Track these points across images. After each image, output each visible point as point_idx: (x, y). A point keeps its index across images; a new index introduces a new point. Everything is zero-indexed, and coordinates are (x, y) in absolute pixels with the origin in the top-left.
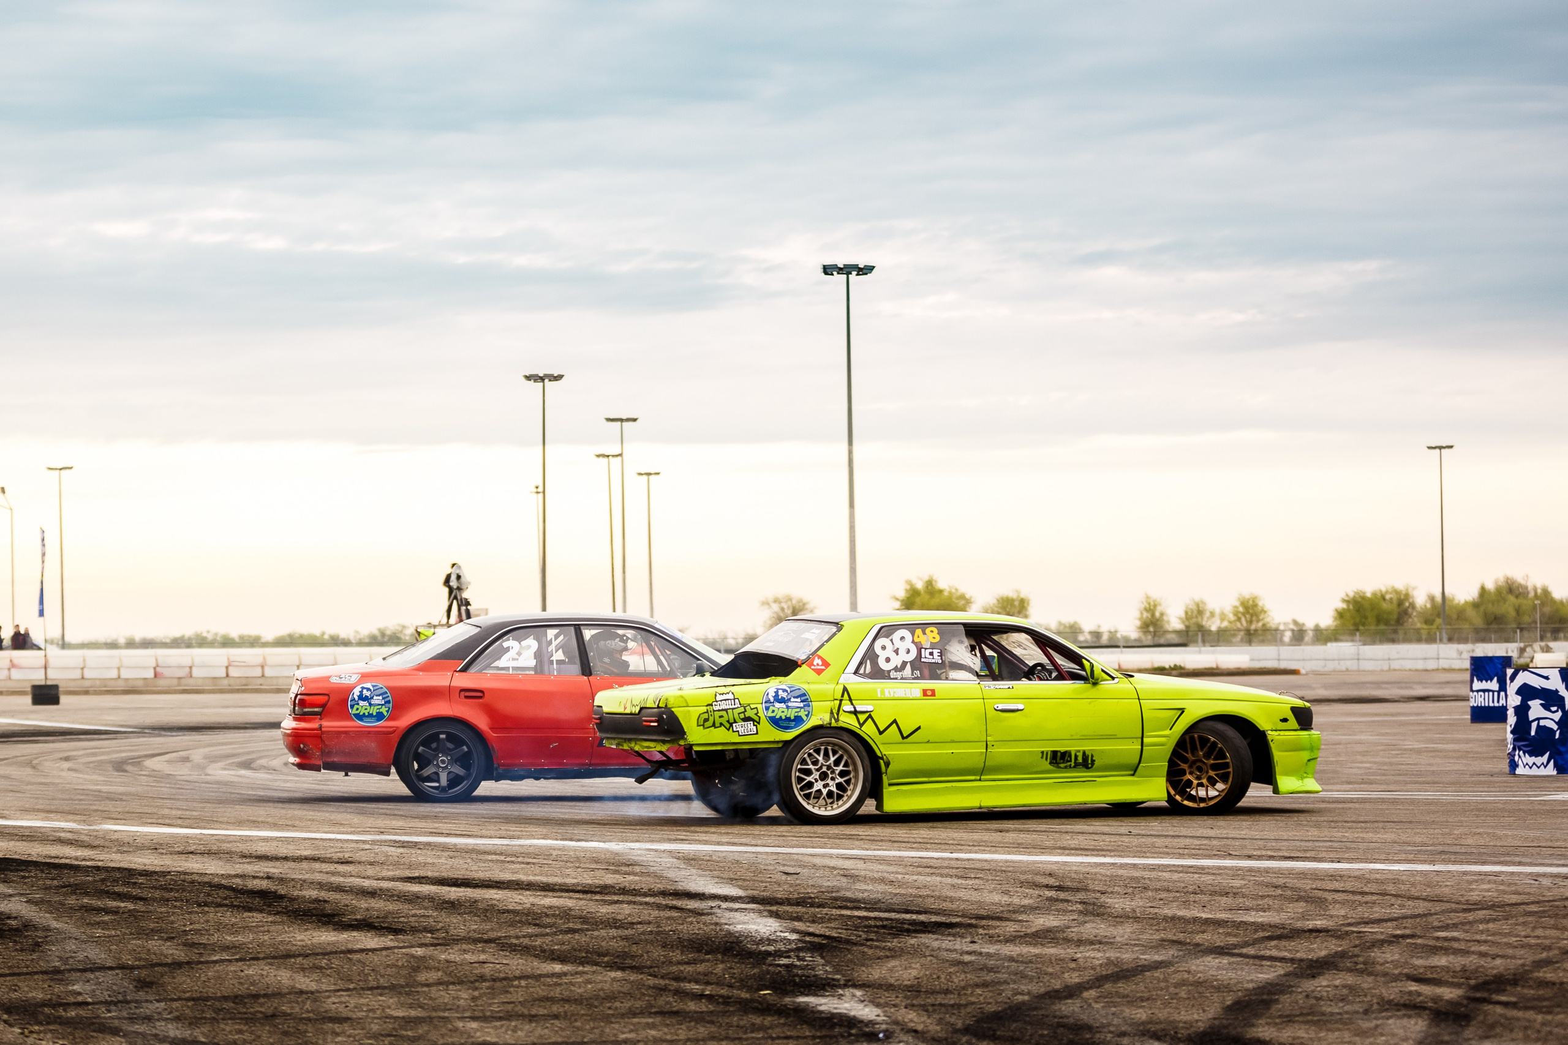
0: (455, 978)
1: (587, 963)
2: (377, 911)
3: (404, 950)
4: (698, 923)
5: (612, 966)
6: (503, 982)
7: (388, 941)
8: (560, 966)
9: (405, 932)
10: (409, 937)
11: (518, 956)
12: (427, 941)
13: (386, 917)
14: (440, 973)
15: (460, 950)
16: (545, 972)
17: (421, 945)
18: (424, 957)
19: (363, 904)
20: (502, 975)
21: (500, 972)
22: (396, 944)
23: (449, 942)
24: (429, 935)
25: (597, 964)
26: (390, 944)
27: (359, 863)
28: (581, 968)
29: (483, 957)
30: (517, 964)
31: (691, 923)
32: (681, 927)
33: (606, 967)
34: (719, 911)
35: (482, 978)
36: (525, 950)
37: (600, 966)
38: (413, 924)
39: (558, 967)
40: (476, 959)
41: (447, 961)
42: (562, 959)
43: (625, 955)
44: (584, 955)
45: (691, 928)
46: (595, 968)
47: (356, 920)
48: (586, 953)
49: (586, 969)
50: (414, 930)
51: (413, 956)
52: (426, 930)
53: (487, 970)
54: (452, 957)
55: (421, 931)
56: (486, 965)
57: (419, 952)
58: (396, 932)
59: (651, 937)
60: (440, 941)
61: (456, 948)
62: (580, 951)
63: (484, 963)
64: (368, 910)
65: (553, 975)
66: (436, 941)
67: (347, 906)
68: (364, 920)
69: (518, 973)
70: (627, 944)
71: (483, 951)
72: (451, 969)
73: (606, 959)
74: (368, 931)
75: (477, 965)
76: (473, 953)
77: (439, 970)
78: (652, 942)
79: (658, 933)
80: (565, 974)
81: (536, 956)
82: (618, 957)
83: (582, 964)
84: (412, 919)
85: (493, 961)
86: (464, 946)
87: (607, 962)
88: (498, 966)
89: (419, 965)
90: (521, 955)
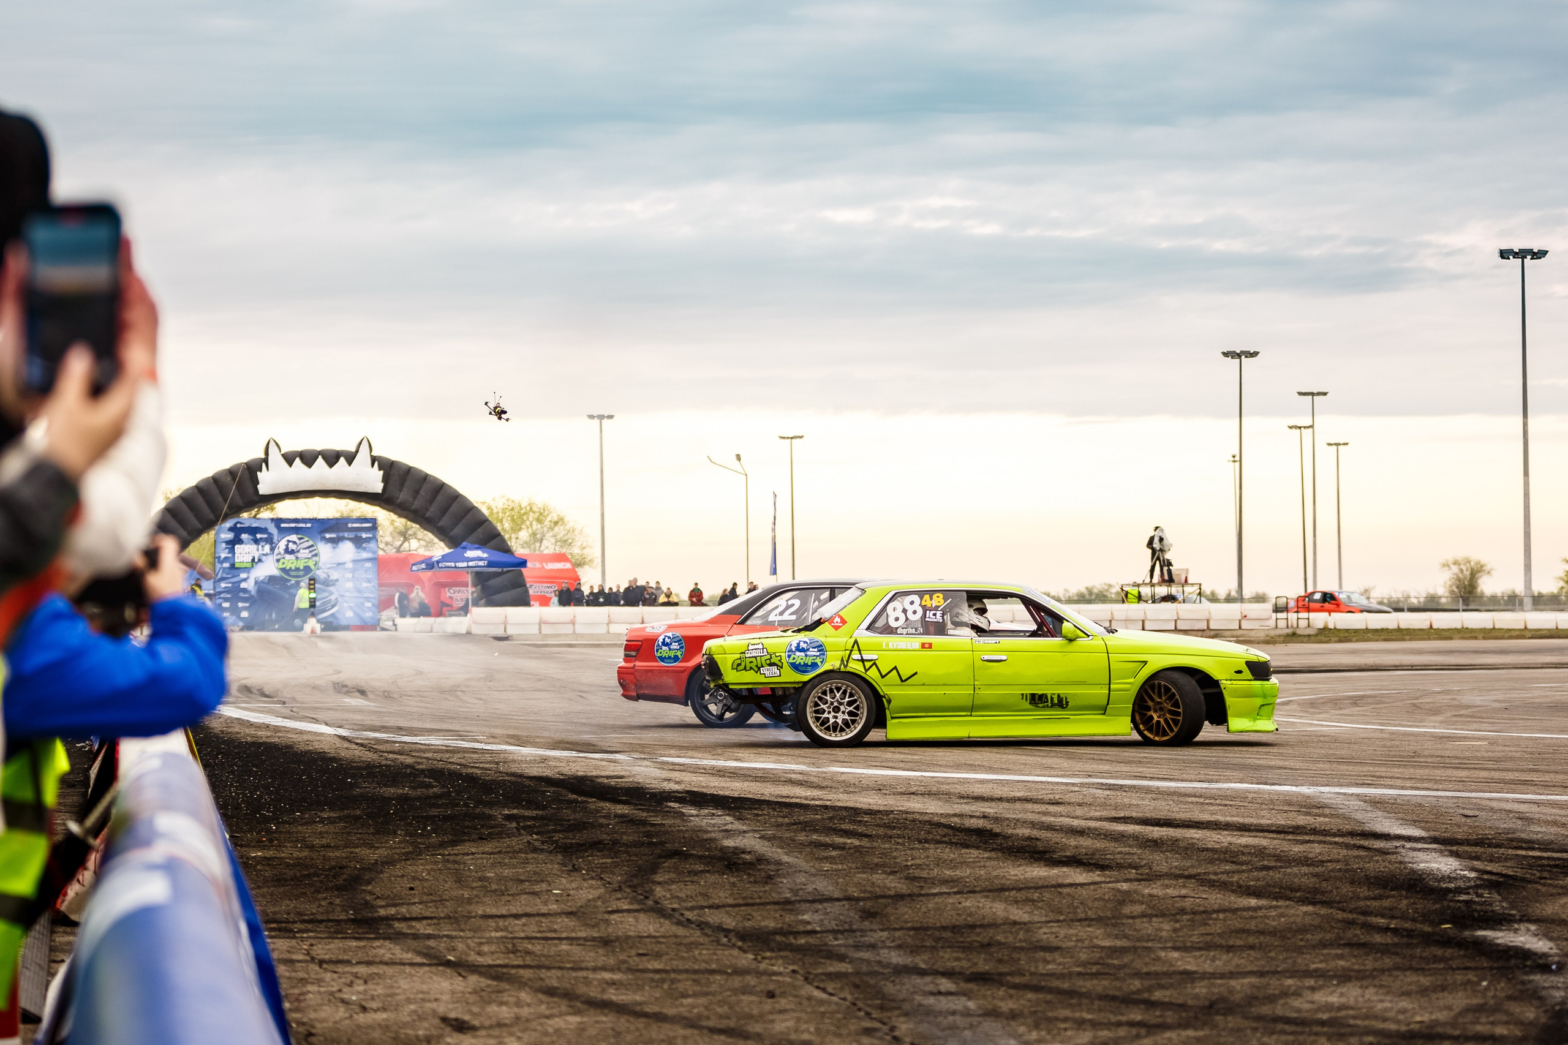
0: (1158, 911)
1: (1281, 898)
2: (1085, 848)
3: (1110, 885)
4: (1384, 861)
5: (1304, 901)
6: (1203, 915)
7: (1095, 876)
8: (1255, 901)
9: (1112, 868)
10: (1115, 873)
11: (1217, 891)
12: (1132, 876)
13: (1093, 854)
14: (1144, 907)
15: (1162, 885)
16: (1241, 905)
17: (1126, 881)
18: (1129, 891)
19: (1073, 842)
20: (1202, 909)
21: (1200, 906)
22: (1103, 879)
23: (1152, 877)
24: (1134, 871)
25: (1289, 899)
26: (1098, 879)
27: (1069, 804)
28: (1275, 903)
29: (1184, 892)
30: (1215, 898)
31: (1378, 861)
32: (1368, 865)
33: (1298, 901)
34: (1403, 851)
35: (1183, 911)
36: (1224, 886)
37: (1293, 901)
38: (1119, 861)
39: (1253, 902)
40: (1177, 894)
41: (1151, 895)
42: (1257, 893)
43: (1315, 891)
44: (1277, 890)
45: (1377, 866)
46: (1288, 902)
47: (1066, 857)
48: (1280, 888)
49: (1279, 904)
50: (1120, 867)
51: (1119, 891)
52: (1131, 866)
53: (1188, 903)
54: (1155, 892)
55: (1126, 868)
56: (1187, 899)
57: (1125, 886)
58: (1103, 867)
59: (1340, 874)
60: (1144, 877)
61: (1159, 883)
62: (1274, 886)
63: (1185, 897)
64: (1077, 847)
65: (1249, 909)
66: (1140, 877)
67: (1058, 844)
68: (1073, 857)
69: (1216, 907)
70: (1317, 881)
71: (1184, 886)
72: (1154, 903)
73: (1298, 894)
74: (1077, 867)
75: (1178, 899)
76: (1174, 888)
77: (1143, 903)
78: (1341, 879)
79: (1347, 871)
80: (1260, 908)
81: (1233, 891)
82: (1309, 892)
83: (1276, 898)
84: (1119, 856)
85: (1193, 895)
86: (1166, 882)
87: (1299, 897)
88: (1198, 900)
89: (1125, 898)
90: (1219, 890)
